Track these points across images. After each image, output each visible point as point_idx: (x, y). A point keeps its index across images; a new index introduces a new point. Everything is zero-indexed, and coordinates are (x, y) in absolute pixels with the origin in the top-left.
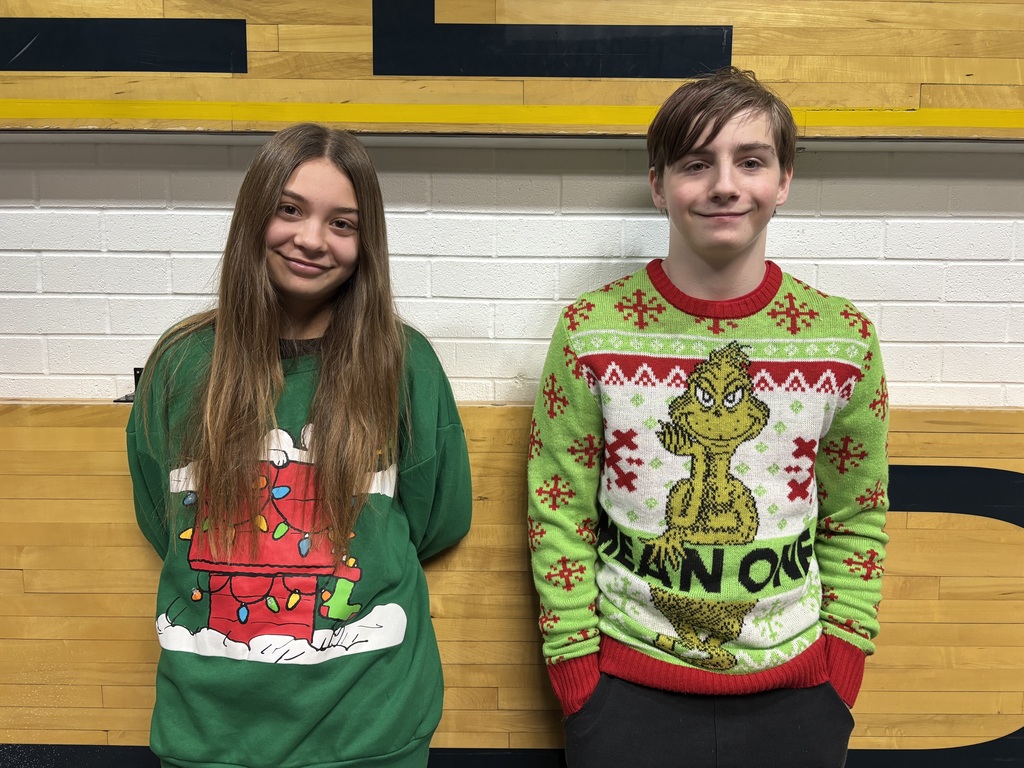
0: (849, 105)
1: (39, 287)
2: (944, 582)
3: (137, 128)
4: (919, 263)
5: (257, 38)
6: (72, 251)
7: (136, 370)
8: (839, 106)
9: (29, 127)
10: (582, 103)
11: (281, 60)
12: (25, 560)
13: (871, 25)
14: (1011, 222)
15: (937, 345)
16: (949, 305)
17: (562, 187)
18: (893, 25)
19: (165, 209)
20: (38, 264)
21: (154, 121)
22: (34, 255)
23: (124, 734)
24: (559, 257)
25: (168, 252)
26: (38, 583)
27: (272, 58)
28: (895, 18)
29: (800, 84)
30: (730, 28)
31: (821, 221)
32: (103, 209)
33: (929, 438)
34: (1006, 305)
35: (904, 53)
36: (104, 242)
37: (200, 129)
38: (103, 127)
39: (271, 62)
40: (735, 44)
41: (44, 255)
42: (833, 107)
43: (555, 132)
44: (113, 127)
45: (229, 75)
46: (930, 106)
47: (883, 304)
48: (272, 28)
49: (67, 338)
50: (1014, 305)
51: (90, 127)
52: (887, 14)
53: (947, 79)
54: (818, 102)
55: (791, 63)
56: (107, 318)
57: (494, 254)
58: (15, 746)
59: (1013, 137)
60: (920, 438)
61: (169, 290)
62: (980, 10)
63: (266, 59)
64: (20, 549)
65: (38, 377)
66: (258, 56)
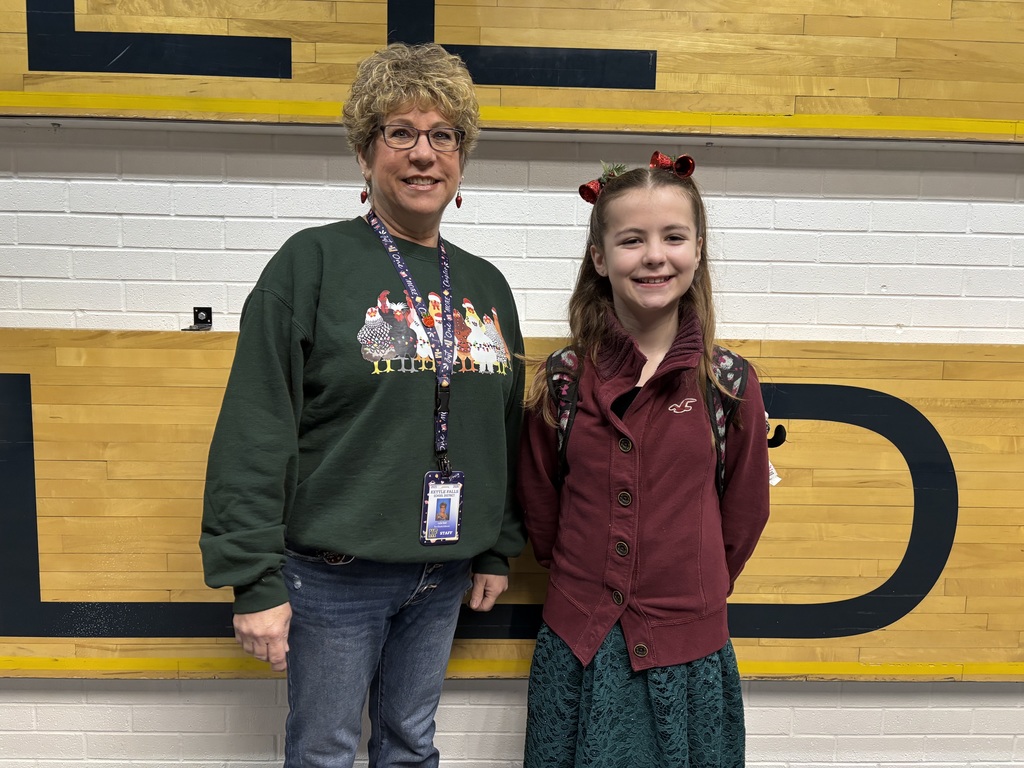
0: (743, 111)
1: (120, 243)
2: (817, 473)
3: (206, 119)
4: (800, 233)
5: (299, 53)
6: (147, 215)
7: (195, 308)
8: (736, 112)
9: (121, 116)
10: (544, 106)
11: (317, 69)
12: (108, 454)
13: (759, 52)
14: (868, 202)
15: (814, 296)
16: (823, 265)
17: (529, 170)
18: (775, 52)
19: (221, 183)
20: (120, 224)
21: (219, 113)
22: (116, 217)
23: (184, 592)
24: (527, 225)
25: (222, 217)
26: (120, 471)
27: (310, 68)
28: (777, 46)
29: (707, 95)
30: (655, 52)
31: (727, 199)
32: (172, 182)
33: (804, 362)
34: (865, 266)
35: (783, 73)
36: (173, 209)
37: (254, 120)
38: (180, 118)
39: (311, 70)
40: (659, 65)
41: (125, 217)
42: (730, 112)
43: (524, 127)
44: (188, 118)
45: (278, 80)
46: (802, 113)
47: (773, 264)
48: (310, 46)
49: (142, 283)
50: (871, 266)
51: (170, 117)
52: (772, 44)
53: (815, 92)
54: (719, 109)
55: (700, 79)
56: (173, 268)
57: (476, 221)
58: (94, 604)
59: (865, 136)
60: (797, 363)
61: (222, 247)
62: (841, 41)
63: (306, 68)
64: (105, 445)
65: (117, 314)
66: (300, 66)
